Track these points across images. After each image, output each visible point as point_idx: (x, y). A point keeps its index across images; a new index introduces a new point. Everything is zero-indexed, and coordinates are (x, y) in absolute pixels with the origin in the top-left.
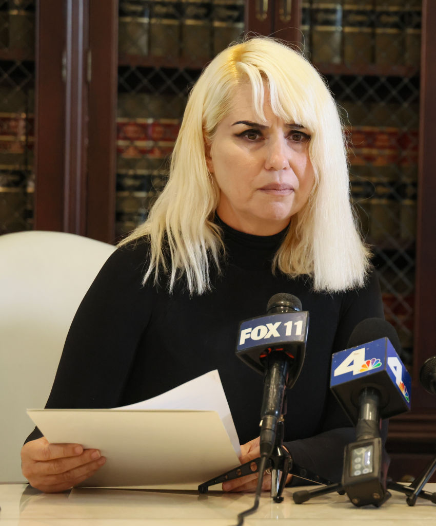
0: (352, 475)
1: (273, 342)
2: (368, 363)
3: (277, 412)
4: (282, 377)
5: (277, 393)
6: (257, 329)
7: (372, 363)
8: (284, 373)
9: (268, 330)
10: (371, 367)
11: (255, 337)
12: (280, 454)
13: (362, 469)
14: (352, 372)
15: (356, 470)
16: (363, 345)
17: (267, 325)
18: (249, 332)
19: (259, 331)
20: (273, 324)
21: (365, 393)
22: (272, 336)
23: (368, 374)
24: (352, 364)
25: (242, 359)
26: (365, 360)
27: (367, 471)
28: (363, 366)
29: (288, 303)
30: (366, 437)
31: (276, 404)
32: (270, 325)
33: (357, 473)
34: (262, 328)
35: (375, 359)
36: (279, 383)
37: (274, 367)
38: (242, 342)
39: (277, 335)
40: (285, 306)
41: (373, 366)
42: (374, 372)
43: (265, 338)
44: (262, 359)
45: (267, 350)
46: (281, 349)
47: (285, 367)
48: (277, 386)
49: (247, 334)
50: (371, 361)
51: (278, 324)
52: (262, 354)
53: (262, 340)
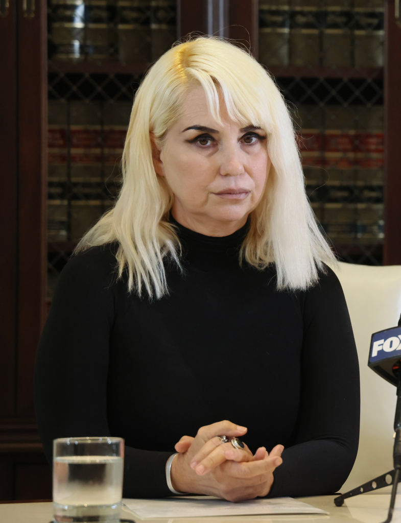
6: (389, 340)
11: (387, 349)
17: (399, 336)
18: (381, 343)
19: (391, 342)
34: (394, 339)
38: (374, 354)
43: (398, 349)
44: (394, 371)
45: (399, 362)
49: (379, 345)
52: (395, 365)
53: (395, 351)
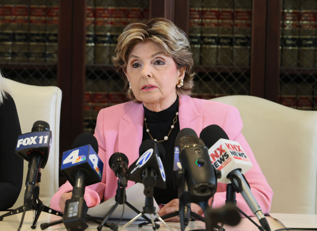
0: (68, 217)
1: (33, 146)
2: (79, 158)
3: (33, 183)
4: (37, 165)
5: (34, 172)
6: (26, 139)
7: (82, 158)
8: (38, 162)
9: (31, 140)
10: (81, 160)
11: (24, 144)
12: (37, 202)
13: (73, 214)
14: (71, 162)
15: (69, 214)
16: (78, 148)
17: (31, 137)
18: (22, 141)
19: (27, 140)
20: (34, 137)
21: (78, 173)
22: (33, 144)
23: (79, 163)
24: (72, 158)
25: (18, 155)
26: (79, 156)
27: (75, 215)
28: (77, 159)
29: (42, 126)
30: (77, 196)
31: (33, 179)
32: (32, 138)
33: (70, 216)
34: (28, 139)
35: (83, 156)
36: (36, 167)
37: (33, 159)
38: (18, 146)
39: (35, 143)
40: (41, 127)
41: (82, 159)
42: (82, 163)
43: (29, 144)
44: (28, 155)
45: (30, 150)
46: (37, 150)
47: (39, 159)
48: (34, 169)
49: (21, 142)
50: (81, 157)
51: (36, 137)
52: (28, 152)
53: (28, 145)
